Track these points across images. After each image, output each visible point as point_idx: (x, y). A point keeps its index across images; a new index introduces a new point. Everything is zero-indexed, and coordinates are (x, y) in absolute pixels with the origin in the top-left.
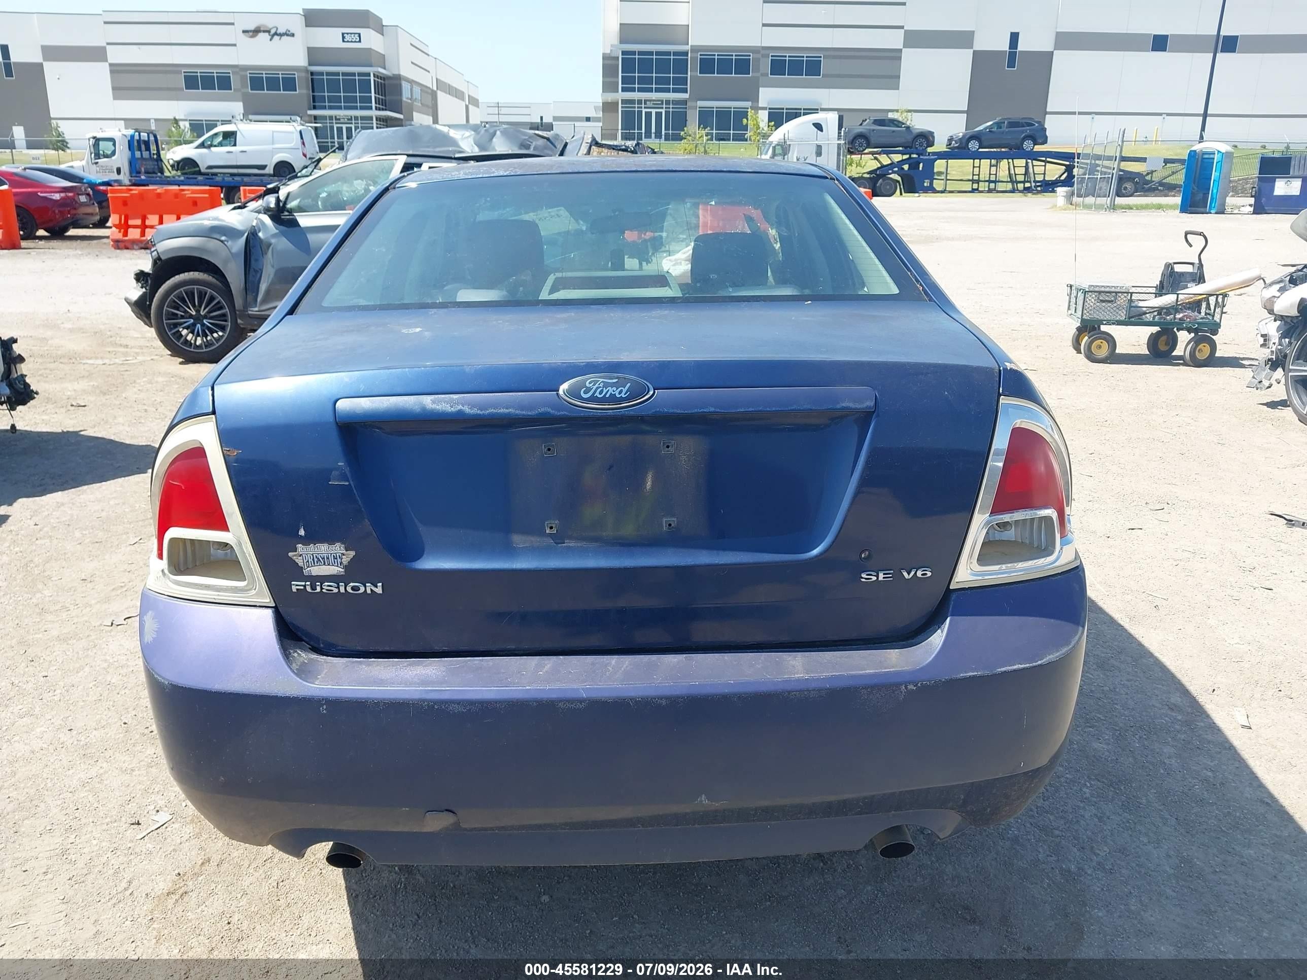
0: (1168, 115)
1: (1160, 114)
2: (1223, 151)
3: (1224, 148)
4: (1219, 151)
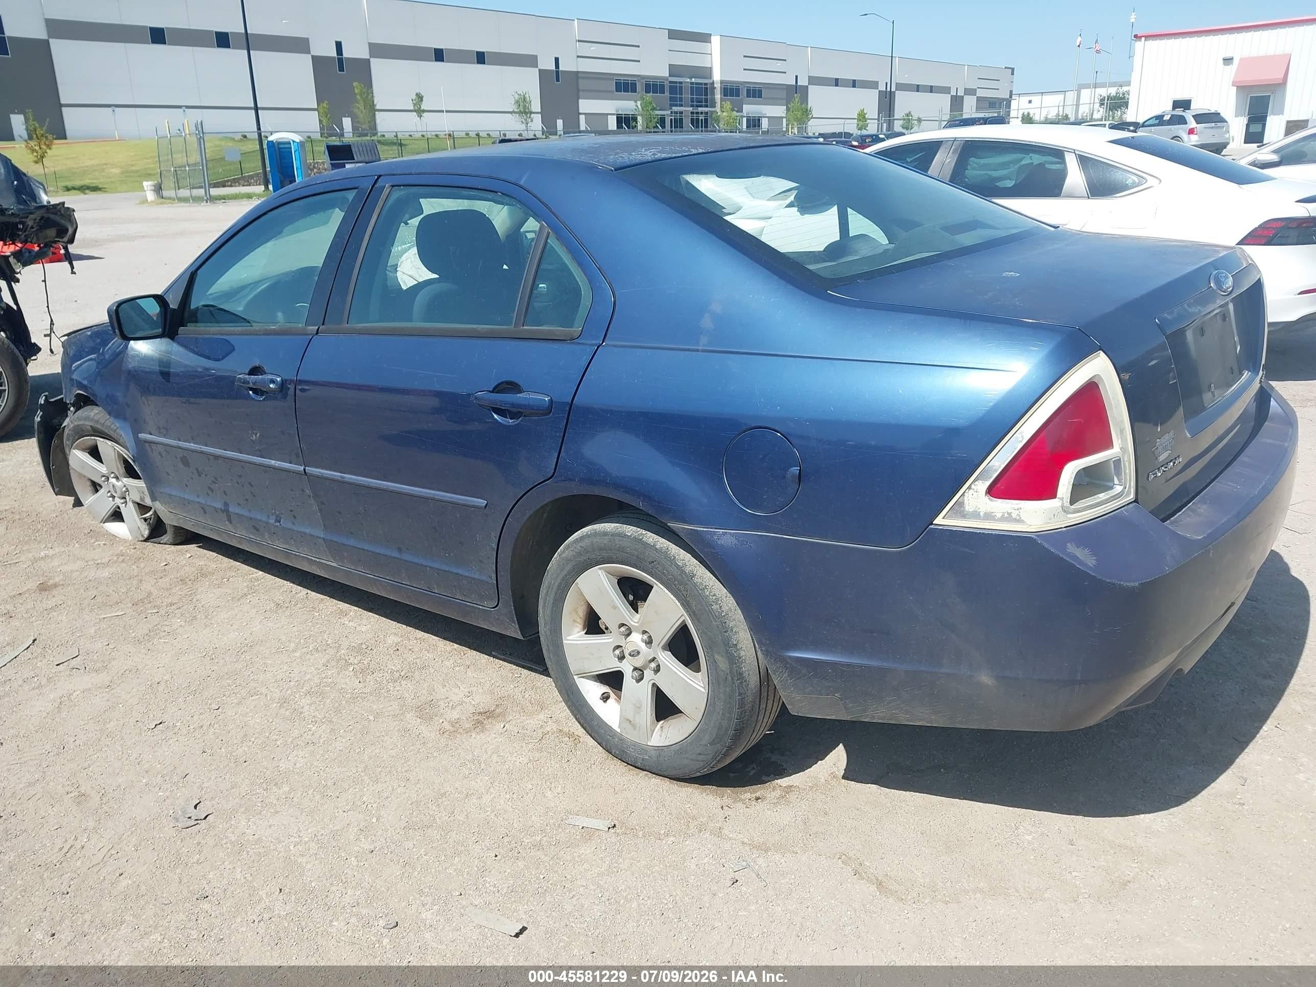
0: (188, 107)
1: (180, 107)
2: (298, 141)
3: (297, 138)
4: (293, 141)
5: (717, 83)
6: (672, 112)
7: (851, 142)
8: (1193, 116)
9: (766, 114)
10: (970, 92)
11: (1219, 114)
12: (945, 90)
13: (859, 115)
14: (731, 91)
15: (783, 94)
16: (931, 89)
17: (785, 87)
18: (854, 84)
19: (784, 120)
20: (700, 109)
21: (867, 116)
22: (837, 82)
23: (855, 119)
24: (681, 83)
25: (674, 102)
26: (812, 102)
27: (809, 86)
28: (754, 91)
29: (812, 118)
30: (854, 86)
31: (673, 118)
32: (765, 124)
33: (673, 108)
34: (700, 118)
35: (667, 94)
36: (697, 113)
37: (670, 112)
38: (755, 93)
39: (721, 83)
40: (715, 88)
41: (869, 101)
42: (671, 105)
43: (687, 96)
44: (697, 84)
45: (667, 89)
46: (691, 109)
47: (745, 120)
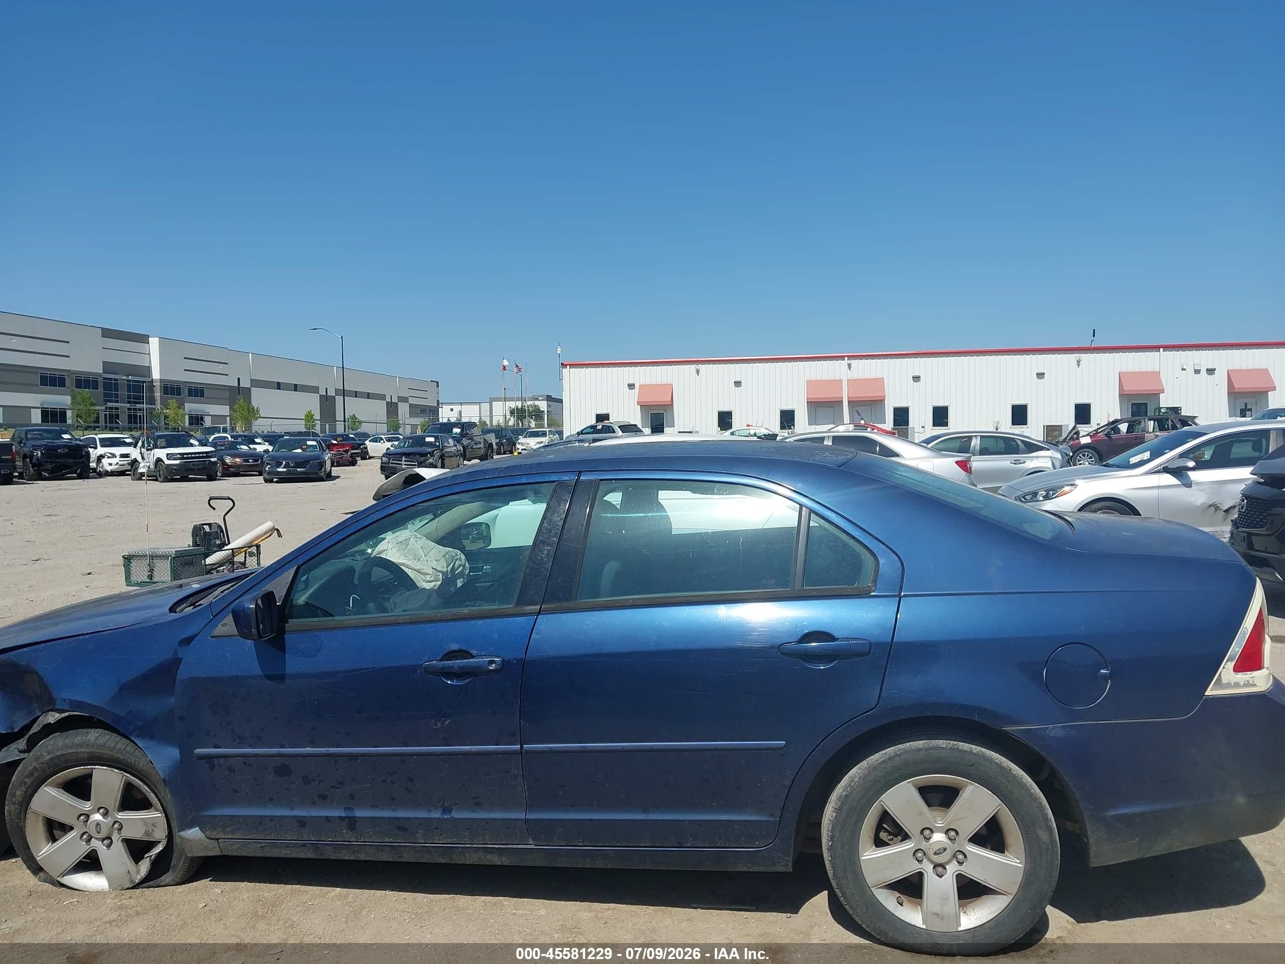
5: (157, 382)
6: (106, 408)
7: (330, 440)
8: (619, 427)
9: (209, 413)
10: (404, 399)
11: (636, 425)
12: (382, 397)
13: (307, 416)
14: (171, 389)
15: (227, 395)
16: (368, 396)
17: (227, 388)
18: (296, 388)
19: (228, 418)
20: (138, 406)
21: (314, 417)
22: (279, 386)
23: (303, 419)
24: (116, 380)
25: (108, 398)
26: (255, 403)
27: (252, 388)
28: (196, 390)
29: (260, 417)
30: (296, 390)
31: (108, 413)
32: (208, 422)
33: (108, 404)
34: (138, 414)
35: (101, 390)
36: (135, 409)
37: (104, 408)
38: (197, 392)
39: (160, 382)
40: (155, 386)
41: (312, 404)
42: (106, 401)
43: (123, 392)
44: (134, 381)
45: (100, 385)
46: (128, 405)
47: (187, 417)
